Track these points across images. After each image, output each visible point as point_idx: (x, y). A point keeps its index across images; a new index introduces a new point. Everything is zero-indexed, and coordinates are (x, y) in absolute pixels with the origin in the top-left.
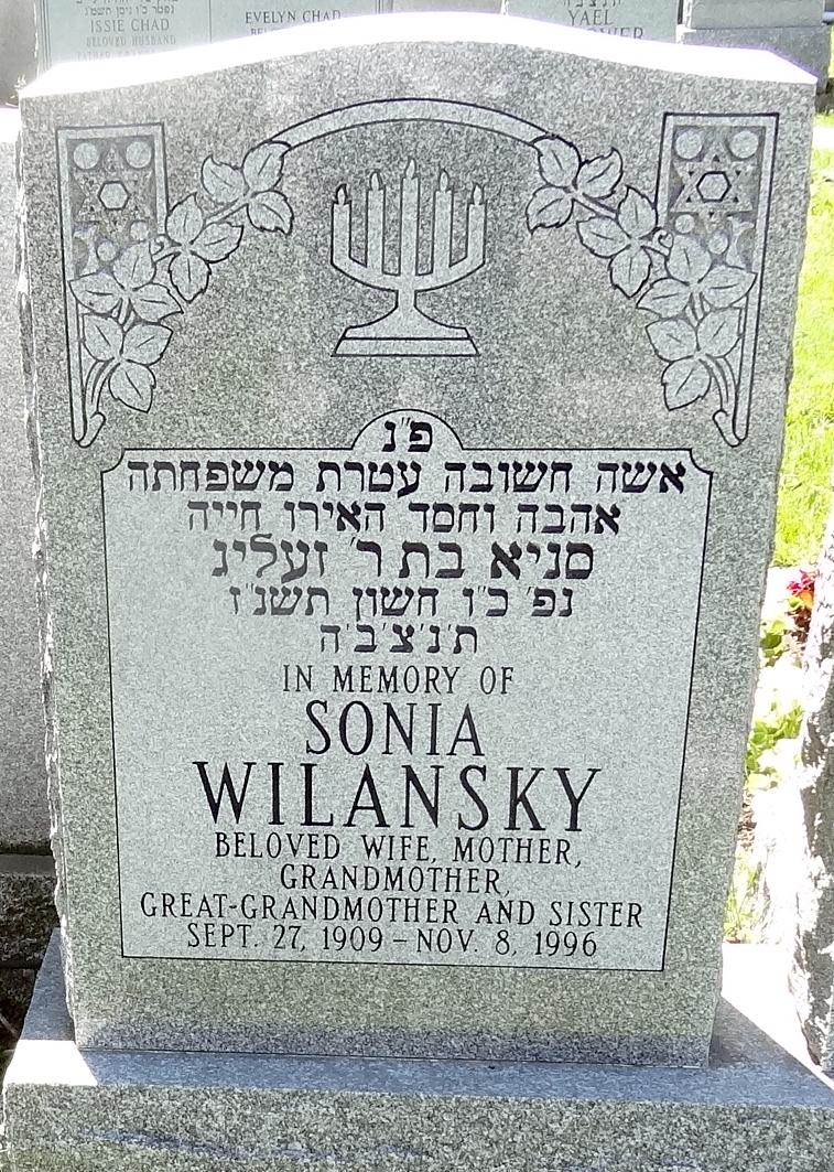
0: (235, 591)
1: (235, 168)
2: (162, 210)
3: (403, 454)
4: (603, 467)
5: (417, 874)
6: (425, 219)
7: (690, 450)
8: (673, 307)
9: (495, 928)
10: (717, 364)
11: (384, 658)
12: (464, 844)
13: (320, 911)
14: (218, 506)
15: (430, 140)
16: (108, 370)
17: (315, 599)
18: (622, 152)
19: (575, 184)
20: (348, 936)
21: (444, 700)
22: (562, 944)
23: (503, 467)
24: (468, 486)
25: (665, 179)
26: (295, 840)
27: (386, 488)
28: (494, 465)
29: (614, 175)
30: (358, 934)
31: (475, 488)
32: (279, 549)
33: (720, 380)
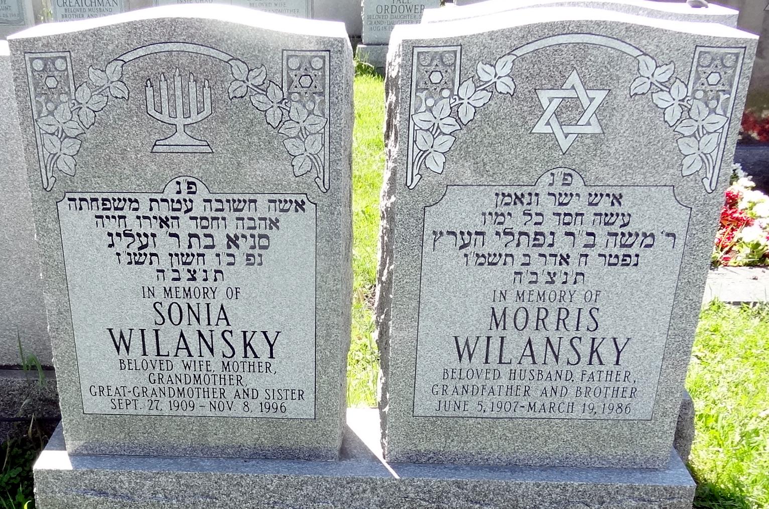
0: (118, 254)
1: (102, 71)
2: (73, 89)
3: (184, 195)
4: (270, 201)
5: (207, 377)
6: (185, 94)
7: (306, 194)
8: (294, 133)
9: (242, 401)
10: (314, 157)
11: (184, 283)
12: (226, 364)
13: (167, 393)
14: (108, 217)
15: (184, 60)
16: (55, 158)
17: (153, 258)
18: (266, 66)
19: (247, 80)
20: (180, 405)
21: (212, 302)
22: (271, 407)
23: (228, 201)
24: (214, 209)
25: (285, 78)
26: (153, 363)
27: (179, 210)
28: (224, 200)
29: (263, 76)
30: (184, 404)
31: (217, 210)
32: (136, 236)
33: (316, 164)
